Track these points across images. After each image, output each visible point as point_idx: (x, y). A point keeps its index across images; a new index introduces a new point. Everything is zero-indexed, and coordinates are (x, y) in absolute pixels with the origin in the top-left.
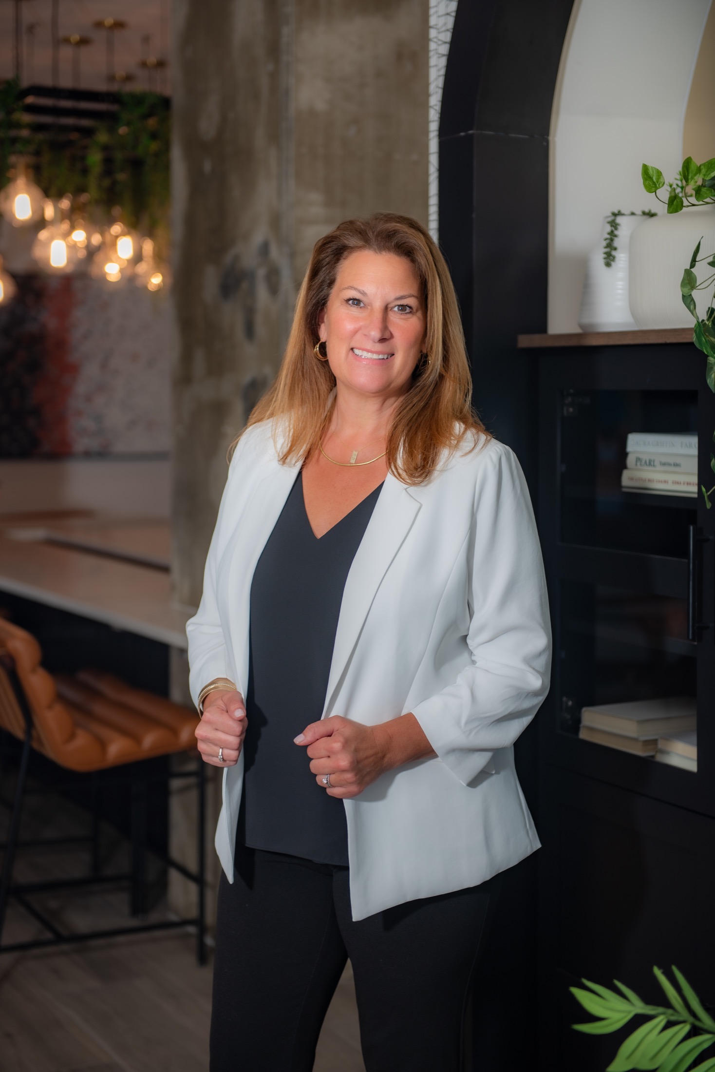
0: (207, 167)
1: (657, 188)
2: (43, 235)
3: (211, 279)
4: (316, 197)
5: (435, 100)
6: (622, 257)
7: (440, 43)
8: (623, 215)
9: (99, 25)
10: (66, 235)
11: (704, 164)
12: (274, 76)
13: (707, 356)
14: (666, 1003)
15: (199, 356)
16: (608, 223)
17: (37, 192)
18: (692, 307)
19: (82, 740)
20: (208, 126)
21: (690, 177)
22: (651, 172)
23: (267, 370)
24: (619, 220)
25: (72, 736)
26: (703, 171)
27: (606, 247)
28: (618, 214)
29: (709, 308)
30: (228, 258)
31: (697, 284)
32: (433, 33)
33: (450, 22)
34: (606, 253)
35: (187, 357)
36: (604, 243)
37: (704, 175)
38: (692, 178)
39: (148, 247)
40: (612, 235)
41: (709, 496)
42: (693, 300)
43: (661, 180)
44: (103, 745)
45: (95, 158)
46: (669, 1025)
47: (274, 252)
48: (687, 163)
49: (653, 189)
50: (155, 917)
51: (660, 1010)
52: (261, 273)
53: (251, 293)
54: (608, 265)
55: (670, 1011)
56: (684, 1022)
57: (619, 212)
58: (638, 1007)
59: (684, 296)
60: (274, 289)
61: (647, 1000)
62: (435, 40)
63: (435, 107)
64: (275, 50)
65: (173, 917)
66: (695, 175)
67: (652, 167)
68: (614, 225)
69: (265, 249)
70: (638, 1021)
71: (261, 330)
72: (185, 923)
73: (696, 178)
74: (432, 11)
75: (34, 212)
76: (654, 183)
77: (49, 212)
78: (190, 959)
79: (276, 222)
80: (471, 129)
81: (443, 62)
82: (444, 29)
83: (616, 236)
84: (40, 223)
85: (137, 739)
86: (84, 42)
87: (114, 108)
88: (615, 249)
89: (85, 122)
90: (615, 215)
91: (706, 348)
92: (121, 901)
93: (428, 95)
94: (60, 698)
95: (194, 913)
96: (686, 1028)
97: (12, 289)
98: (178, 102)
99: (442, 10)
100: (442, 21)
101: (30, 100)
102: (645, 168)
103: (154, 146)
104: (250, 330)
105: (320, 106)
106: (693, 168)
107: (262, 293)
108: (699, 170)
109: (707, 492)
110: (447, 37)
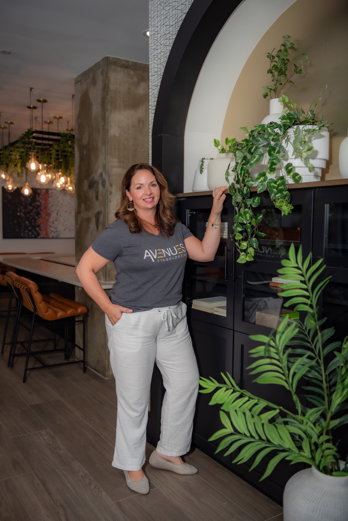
0: (85, 153)
1: (218, 146)
2: (39, 174)
3: (86, 184)
4: (116, 160)
5: (151, 126)
6: (205, 171)
7: (152, 110)
8: (205, 159)
9: (55, 117)
10: (45, 174)
11: (231, 140)
12: (104, 126)
13: (232, 196)
14: (225, 383)
15: (83, 206)
16: (201, 161)
17: (37, 162)
18: (228, 181)
19: (50, 312)
20: (85, 141)
21: (227, 143)
22: (216, 141)
23: (102, 209)
24: (204, 160)
25: (47, 311)
26: (231, 142)
27: (200, 168)
28: (204, 159)
29: (232, 183)
30: (91, 178)
31: (230, 175)
32: (150, 107)
33: (155, 103)
34: (200, 170)
35: (79, 206)
36: (200, 167)
37: (232, 143)
38: (228, 144)
39: (69, 179)
40: (202, 165)
41: (232, 237)
42: (228, 179)
43: (219, 144)
44: (56, 313)
45: (53, 152)
46: (227, 389)
47: (104, 175)
48: (227, 140)
49: (217, 146)
50: (71, 360)
51: (224, 385)
52: (100, 181)
53: (98, 187)
54: (201, 173)
55: (227, 386)
56: (231, 389)
57: (204, 158)
58: (217, 385)
59: (226, 178)
60: (104, 186)
61: (219, 382)
62: (151, 109)
63: (151, 128)
64: (104, 118)
65: (77, 360)
66: (229, 143)
67: (217, 140)
68: (203, 162)
69: (101, 175)
70: (217, 389)
71: (100, 197)
72: (80, 361)
73: (229, 144)
74: (150, 101)
75: (36, 167)
76: (217, 144)
77: (41, 168)
78: (82, 371)
79: (104, 167)
80: (162, 134)
81: (153, 115)
82: (153, 106)
83: (203, 165)
84: (38, 171)
85: (66, 312)
86: (51, 122)
87: (59, 138)
88: (203, 169)
89: (51, 142)
90: (203, 159)
91: (232, 193)
92: (62, 355)
93: (149, 125)
94: (44, 300)
95: (82, 359)
96: (232, 391)
97: (31, 192)
98: (76, 136)
99: (153, 100)
100: (153, 103)
101: (34, 134)
102: (215, 139)
103: (70, 150)
104: (97, 198)
105: (117, 135)
106: (228, 141)
107: (101, 187)
108: (230, 142)
109: (232, 236)
110: (154, 108)
